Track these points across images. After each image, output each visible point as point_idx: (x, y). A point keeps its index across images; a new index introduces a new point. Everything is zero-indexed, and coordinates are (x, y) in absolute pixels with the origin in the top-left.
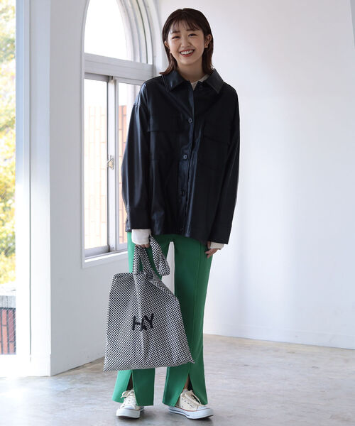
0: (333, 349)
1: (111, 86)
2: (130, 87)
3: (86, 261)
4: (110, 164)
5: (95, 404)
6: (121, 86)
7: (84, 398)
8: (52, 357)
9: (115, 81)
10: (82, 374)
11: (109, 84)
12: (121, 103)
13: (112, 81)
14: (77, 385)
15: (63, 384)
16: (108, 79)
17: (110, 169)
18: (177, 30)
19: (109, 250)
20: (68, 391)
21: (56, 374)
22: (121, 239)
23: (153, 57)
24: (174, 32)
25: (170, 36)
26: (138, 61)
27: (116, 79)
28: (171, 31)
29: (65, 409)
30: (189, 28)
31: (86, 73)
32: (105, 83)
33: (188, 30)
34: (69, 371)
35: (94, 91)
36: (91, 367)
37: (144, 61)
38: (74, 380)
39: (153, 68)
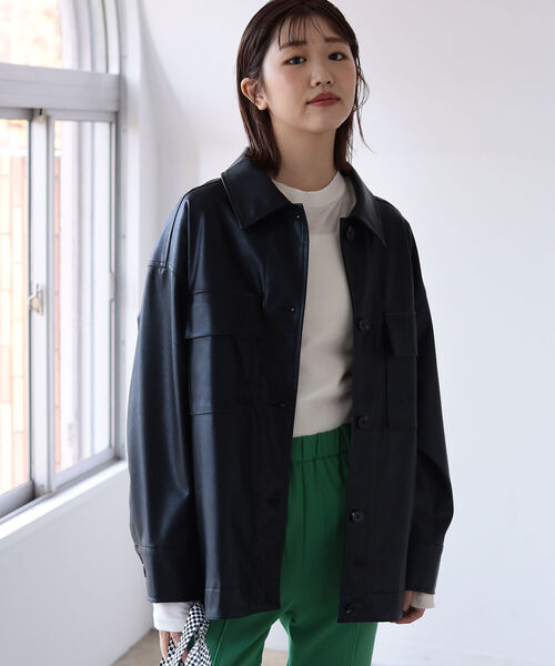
1: (39, 128)
4: (36, 304)
9: (48, 120)
11: (35, 125)
13: (41, 118)
16: (31, 114)
17: (34, 313)
19: (32, 494)
23: (122, 58)
26: (87, 68)
27: (50, 113)
32: (25, 123)
33: (328, 40)
37: (101, 68)
39: (121, 81)
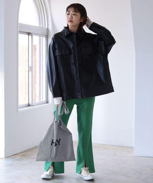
0: (123, 147)
1: (30, 37)
2: (38, 37)
3: (19, 110)
4: (30, 69)
5: (23, 170)
6: (34, 37)
7: (19, 167)
8: (5, 150)
9: (32, 35)
10: (18, 157)
11: (29, 36)
12: (34, 44)
14: (16, 162)
15: (10, 161)
16: (29, 34)
17: (29, 71)
19: (29, 105)
20: (12, 164)
21: (7, 157)
22: (34, 101)
26: (41, 26)
27: (32, 34)
29: (10, 172)
31: (20, 32)
32: (28, 36)
33: (73, 12)
34: (12, 156)
35: (23, 39)
36: (22, 154)
37: (44, 27)
38: (14, 160)
39: (48, 29)
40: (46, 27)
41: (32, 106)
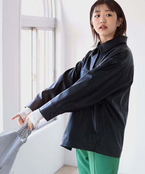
1: (34, 32)
2: (43, 31)
4: (34, 78)
9: (37, 30)
13: (35, 30)
16: (32, 28)
17: (33, 81)
18: (98, 11)
23: (56, 14)
24: (96, 12)
25: (94, 14)
26: (47, 16)
27: (37, 28)
28: (94, 11)
30: (107, 9)
31: (23, 27)
32: (31, 31)
33: (106, 11)
37: (50, 16)
39: (56, 20)
40: (54, 17)
41: (38, 129)
